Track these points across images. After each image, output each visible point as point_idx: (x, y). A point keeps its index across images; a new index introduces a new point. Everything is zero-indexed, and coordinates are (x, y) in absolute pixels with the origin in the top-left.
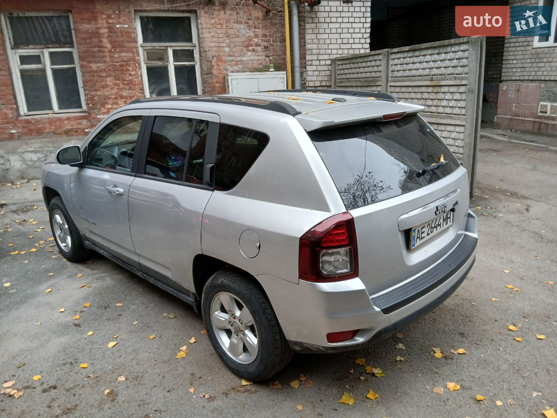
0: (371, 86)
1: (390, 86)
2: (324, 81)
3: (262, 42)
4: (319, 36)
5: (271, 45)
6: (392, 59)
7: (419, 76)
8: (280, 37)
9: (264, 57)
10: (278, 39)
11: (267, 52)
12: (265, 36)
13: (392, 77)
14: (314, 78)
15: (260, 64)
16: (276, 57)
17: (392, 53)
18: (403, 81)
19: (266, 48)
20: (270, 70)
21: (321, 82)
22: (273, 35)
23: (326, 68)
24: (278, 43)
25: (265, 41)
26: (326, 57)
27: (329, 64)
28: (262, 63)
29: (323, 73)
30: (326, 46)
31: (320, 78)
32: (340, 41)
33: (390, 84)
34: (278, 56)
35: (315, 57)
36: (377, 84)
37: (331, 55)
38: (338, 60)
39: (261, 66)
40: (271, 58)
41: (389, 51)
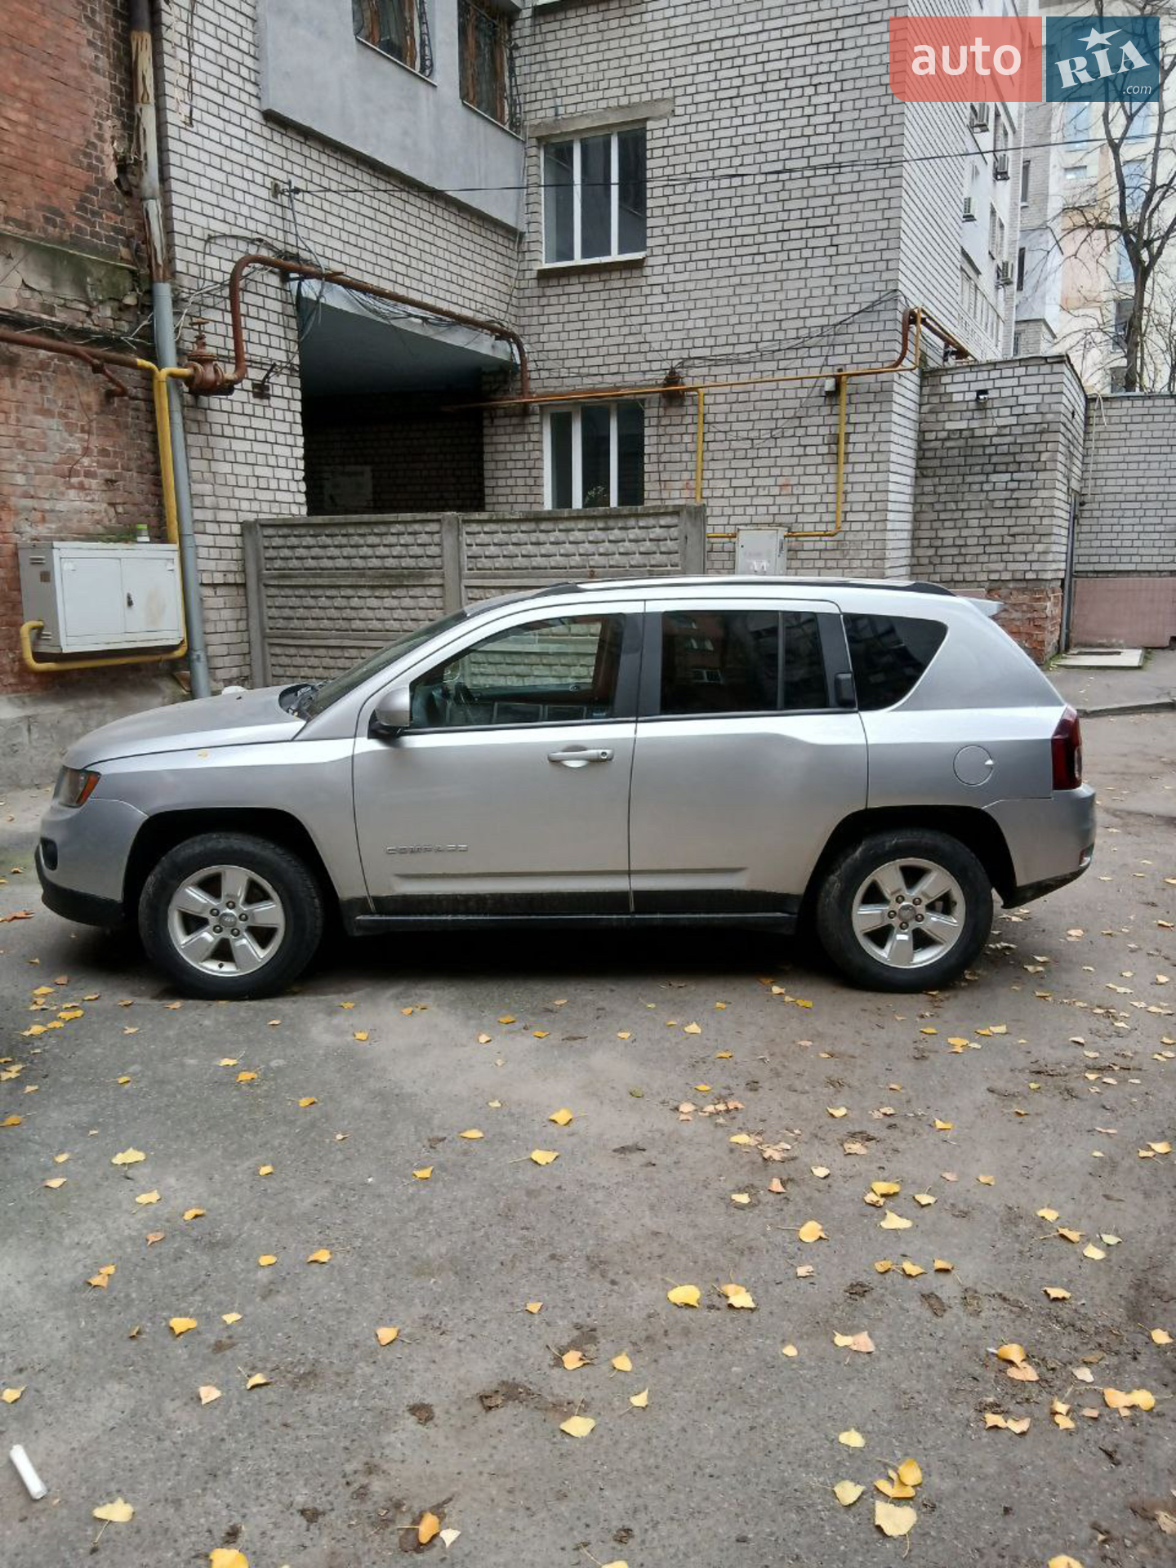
0: (407, 586)
1: (467, 587)
2: (231, 572)
3: (99, 467)
4: (215, 466)
5: (120, 477)
6: (467, 533)
7: (552, 568)
8: (138, 459)
9: (105, 505)
10: (133, 465)
11: (110, 494)
12: (104, 452)
13: (470, 569)
14: (212, 565)
15: (98, 522)
16: (129, 507)
17: (465, 522)
18: (509, 577)
19: (110, 482)
20: (140, 539)
21: (225, 573)
22: (122, 453)
23: (232, 541)
24: (135, 474)
25: (106, 466)
26: (230, 516)
27: (239, 532)
28: (101, 520)
29: (228, 554)
30: (227, 492)
31: (223, 566)
32: (253, 482)
33: (466, 582)
34: (134, 504)
35: (209, 515)
36: (426, 582)
37: (240, 513)
38: (263, 526)
39: (100, 528)
40: (120, 509)
41: (460, 518)
